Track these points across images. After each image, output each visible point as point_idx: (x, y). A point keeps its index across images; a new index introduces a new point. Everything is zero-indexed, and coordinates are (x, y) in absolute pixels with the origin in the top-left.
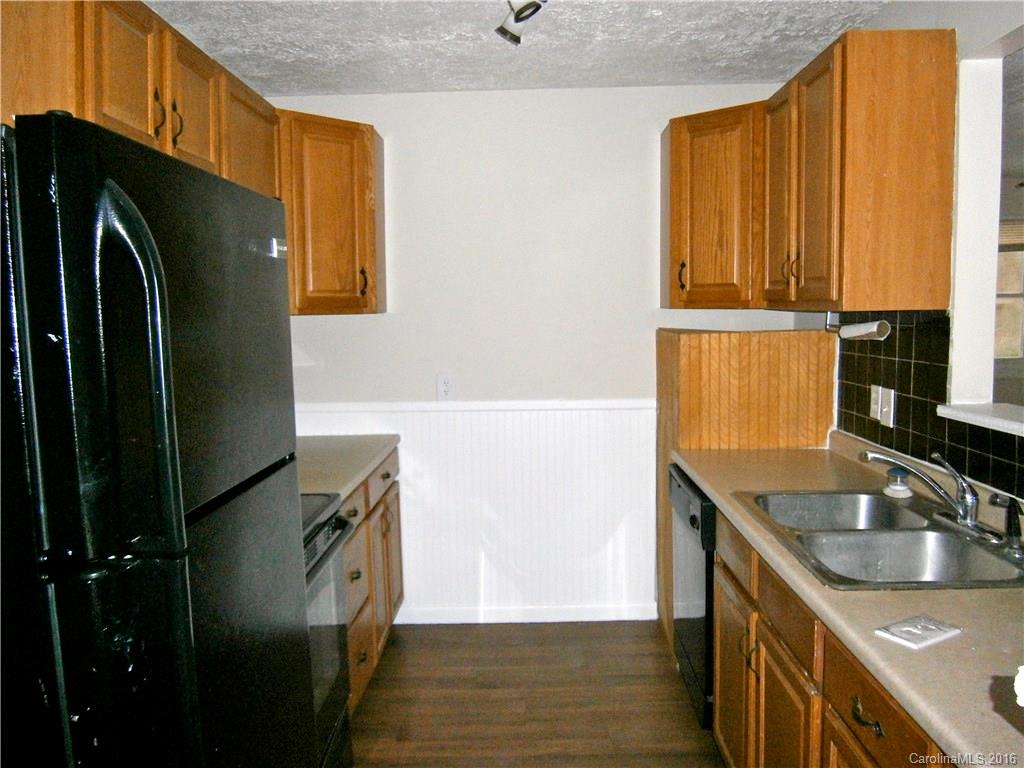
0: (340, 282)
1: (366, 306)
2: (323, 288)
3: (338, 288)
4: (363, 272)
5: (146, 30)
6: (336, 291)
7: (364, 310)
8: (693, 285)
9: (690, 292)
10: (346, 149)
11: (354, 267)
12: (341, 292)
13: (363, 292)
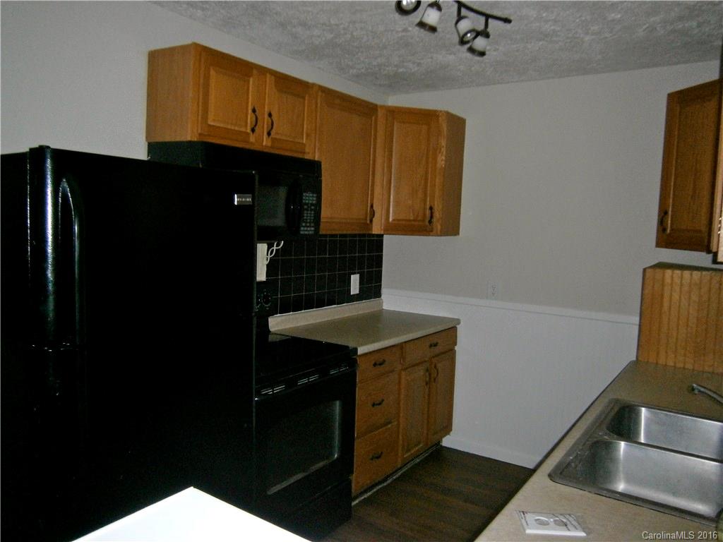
0: (414, 215)
1: (432, 231)
2: (401, 218)
3: (412, 218)
4: (431, 208)
5: (249, 75)
6: (410, 220)
7: (431, 233)
8: (672, 230)
9: (670, 234)
10: (425, 127)
11: (425, 204)
12: (414, 220)
13: (430, 222)
